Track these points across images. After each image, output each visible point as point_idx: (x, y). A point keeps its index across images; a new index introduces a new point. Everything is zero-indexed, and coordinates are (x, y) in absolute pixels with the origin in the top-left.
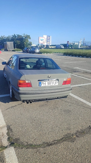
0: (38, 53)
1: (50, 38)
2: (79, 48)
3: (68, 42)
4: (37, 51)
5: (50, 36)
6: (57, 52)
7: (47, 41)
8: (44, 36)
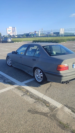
0: (10, 42)
1: (15, 29)
2: (40, 36)
3: (35, 32)
4: (9, 40)
5: (15, 28)
6: (26, 40)
7: (13, 32)
8: (10, 27)
